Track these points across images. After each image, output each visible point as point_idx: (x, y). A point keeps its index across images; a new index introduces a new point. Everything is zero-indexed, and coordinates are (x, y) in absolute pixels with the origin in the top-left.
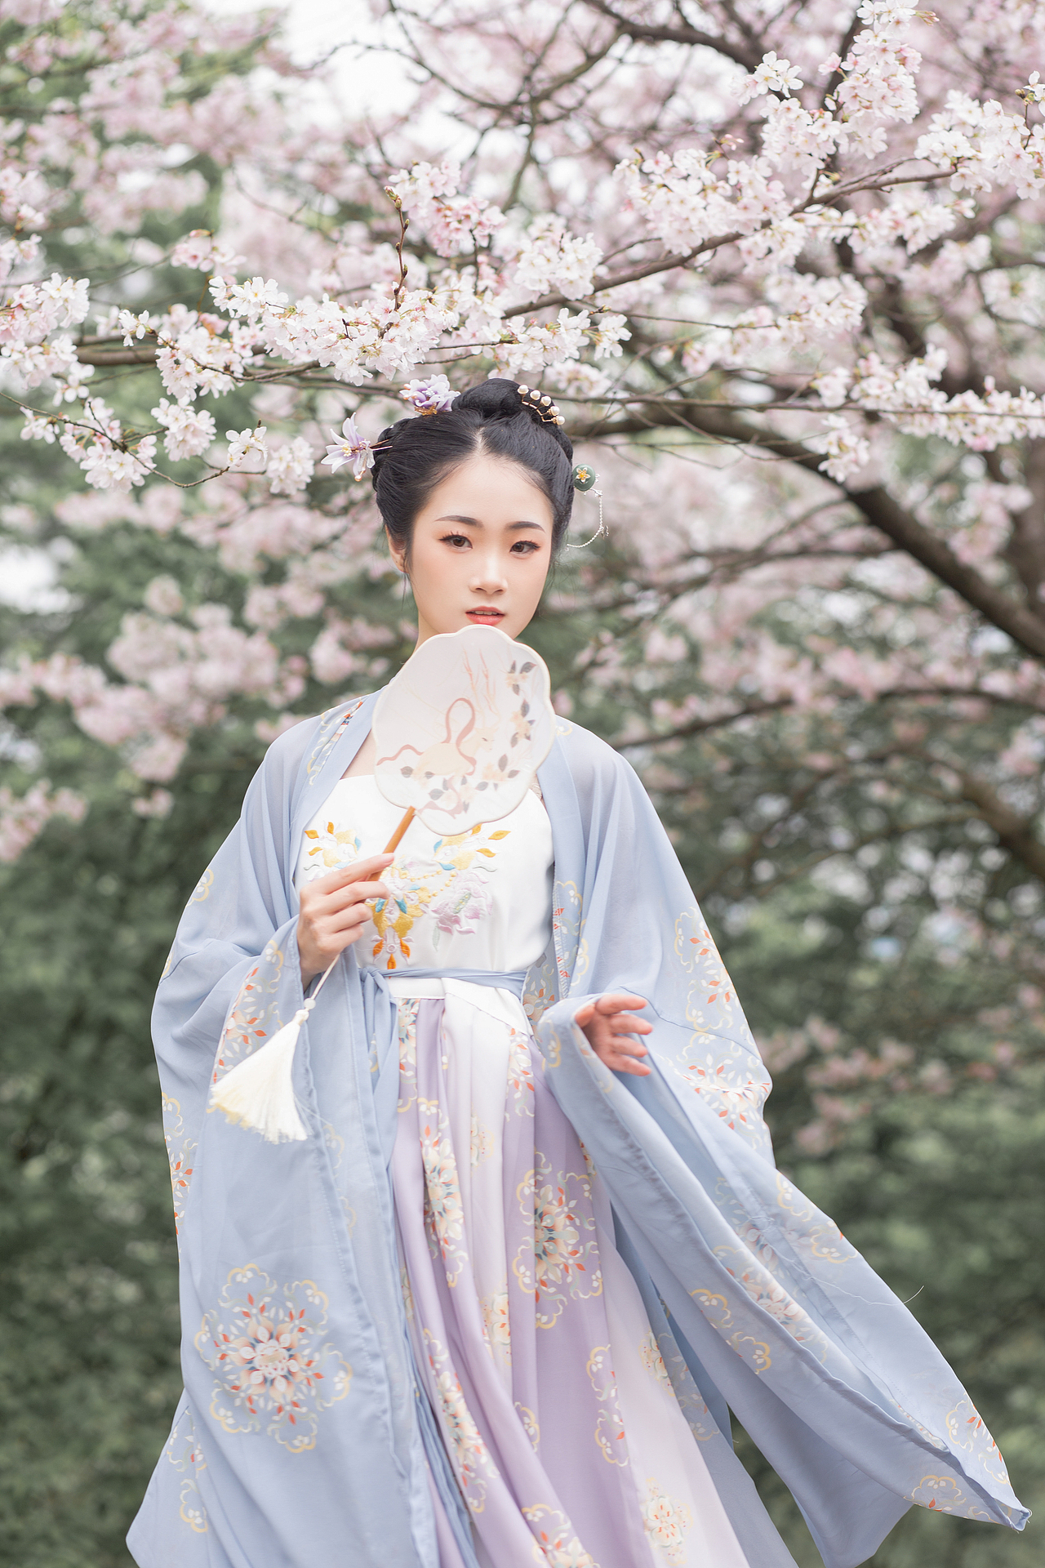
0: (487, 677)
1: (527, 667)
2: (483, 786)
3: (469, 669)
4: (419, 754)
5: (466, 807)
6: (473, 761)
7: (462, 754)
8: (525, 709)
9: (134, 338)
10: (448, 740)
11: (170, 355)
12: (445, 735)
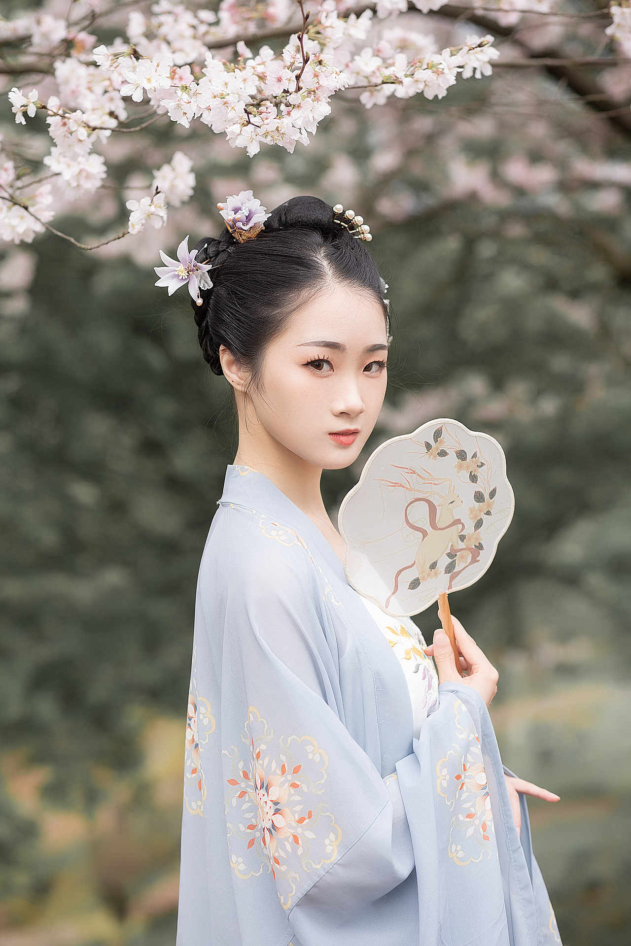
0: (414, 472)
1: (438, 434)
2: (479, 524)
3: (395, 485)
4: (413, 565)
5: (480, 547)
6: (457, 522)
7: (443, 529)
8: (462, 455)
9: (25, 114)
10: (425, 534)
11: (61, 124)
12: (420, 535)
